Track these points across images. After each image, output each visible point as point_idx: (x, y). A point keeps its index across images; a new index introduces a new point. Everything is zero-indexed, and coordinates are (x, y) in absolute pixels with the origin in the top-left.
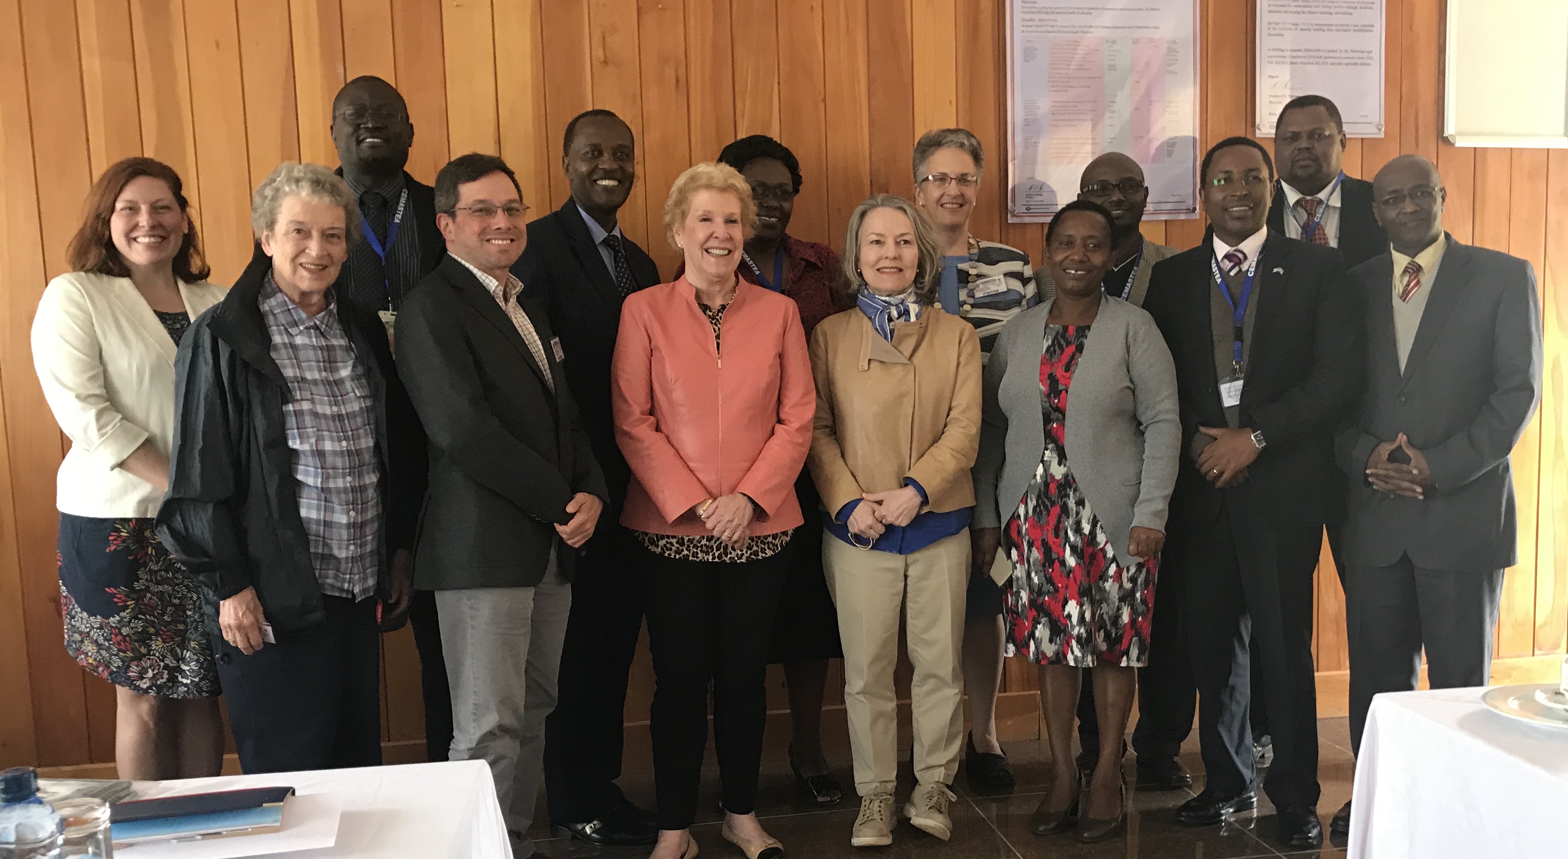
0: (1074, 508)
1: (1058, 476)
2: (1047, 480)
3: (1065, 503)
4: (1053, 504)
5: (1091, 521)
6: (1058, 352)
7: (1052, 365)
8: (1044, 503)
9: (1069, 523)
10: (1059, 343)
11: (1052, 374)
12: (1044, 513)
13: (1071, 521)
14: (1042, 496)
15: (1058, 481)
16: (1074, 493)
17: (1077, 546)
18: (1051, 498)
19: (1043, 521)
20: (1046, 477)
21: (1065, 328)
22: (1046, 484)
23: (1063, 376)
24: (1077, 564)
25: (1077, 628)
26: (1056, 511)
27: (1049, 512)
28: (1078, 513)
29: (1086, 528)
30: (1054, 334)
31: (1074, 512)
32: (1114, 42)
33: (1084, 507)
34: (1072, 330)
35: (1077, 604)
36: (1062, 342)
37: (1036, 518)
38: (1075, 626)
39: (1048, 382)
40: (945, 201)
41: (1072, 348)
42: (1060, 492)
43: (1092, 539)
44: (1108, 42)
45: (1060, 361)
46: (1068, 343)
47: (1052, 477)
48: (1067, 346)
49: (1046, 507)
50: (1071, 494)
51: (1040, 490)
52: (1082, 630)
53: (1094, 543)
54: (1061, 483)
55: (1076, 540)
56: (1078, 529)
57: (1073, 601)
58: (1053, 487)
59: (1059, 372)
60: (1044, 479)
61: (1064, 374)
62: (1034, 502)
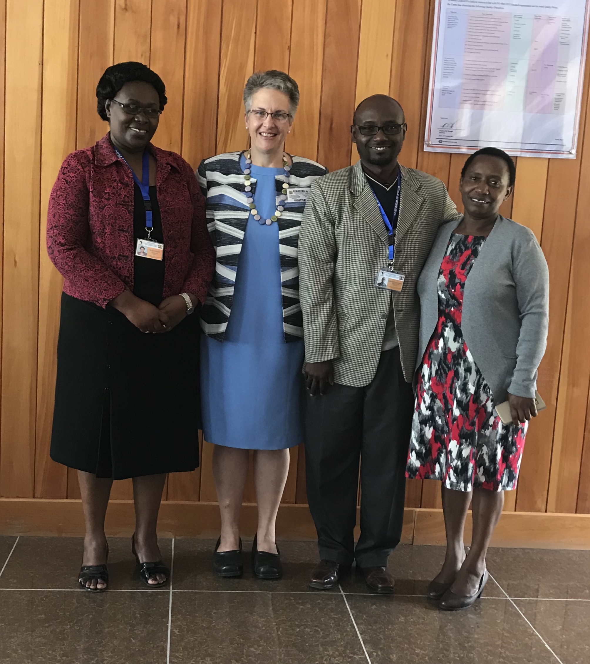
0: (463, 374)
1: (453, 350)
2: (446, 352)
3: (457, 369)
4: (449, 369)
5: (476, 384)
6: (459, 254)
7: (453, 264)
8: (443, 368)
9: (458, 384)
10: (460, 247)
11: (453, 270)
12: (443, 375)
13: (459, 382)
14: (442, 363)
15: (453, 353)
16: (464, 363)
17: (463, 401)
18: (448, 365)
19: (443, 380)
20: (445, 349)
21: (466, 237)
22: (445, 354)
23: (459, 273)
24: (461, 414)
25: (456, 461)
26: (451, 374)
27: (446, 374)
28: (465, 378)
29: (472, 389)
30: (458, 241)
31: (463, 376)
32: (520, 17)
33: (470, 373)
34: (470, 239)
35: (458, 443)
36: (463, 247)
37: (438, 379)
38: (454, 460)
39: (449, 276)
40: (262, 131)
41: (469, 252)
42: (454, 361)
43: (476, 397)
44: (515, 16)
45: (459, 261)
46: (467, 248)
47: (449, 349)
48: (465, 250)
49: (444, 370)
50: (462, 363)
51: (441, 359)
52: (459, 463)
53: (479, 401)
54: (455, 355)
55: (462, 397)
56: (464, 389)
57: (455, 441)
58: (449, 357)
59: (457, 269)
60: (444, 350)
61: (461, 271)
62: (437, 367)
